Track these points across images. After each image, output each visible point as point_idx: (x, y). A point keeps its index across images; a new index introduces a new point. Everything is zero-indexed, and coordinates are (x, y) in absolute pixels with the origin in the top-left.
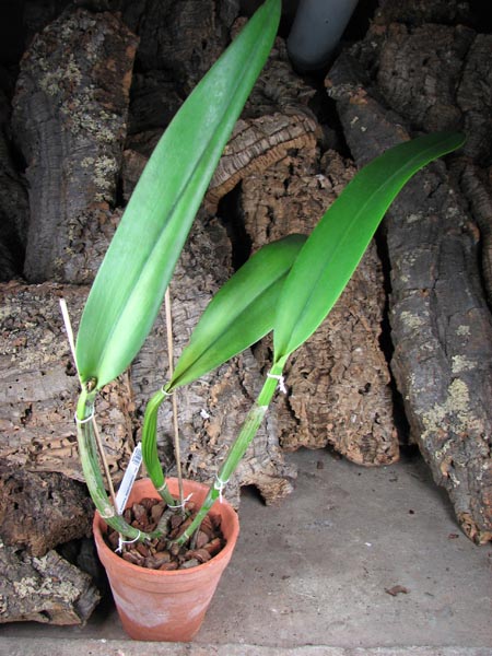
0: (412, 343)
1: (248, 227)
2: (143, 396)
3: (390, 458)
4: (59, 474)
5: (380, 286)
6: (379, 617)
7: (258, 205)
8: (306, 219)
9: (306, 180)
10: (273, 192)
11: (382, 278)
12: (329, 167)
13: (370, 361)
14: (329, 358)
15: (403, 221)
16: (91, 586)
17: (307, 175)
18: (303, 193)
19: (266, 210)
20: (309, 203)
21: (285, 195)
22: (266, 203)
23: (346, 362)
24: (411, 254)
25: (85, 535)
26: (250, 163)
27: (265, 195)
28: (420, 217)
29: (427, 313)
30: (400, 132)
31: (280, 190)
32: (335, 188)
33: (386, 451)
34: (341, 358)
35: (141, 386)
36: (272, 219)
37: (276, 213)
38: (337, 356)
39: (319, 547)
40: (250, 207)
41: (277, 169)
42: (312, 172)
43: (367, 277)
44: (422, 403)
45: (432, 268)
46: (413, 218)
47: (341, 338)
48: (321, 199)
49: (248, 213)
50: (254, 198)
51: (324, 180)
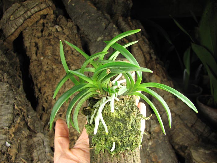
1: (27, 53)
7: (30, 43)
8: (53, 46)
9: (51, 28)
10: (37, 35)
12: (60, 22)
15: (95, 41)
17: (51, 26)
18: (50, 35)
19: (34, 44)
20: (54, 39)
21: (42, 36)
22: (34, 41)
27: (33, 37)
28: (103, 38)
30: (89, 4)
31: (40, 34)
32: (64, 31)
36: (38, 48)
37: (39, 45)
40: (27, 44)
41: (38, 25)
42: (53, 25)
46: (100, 39)
48: (58, 36)
49: (26, 47)
50: (28, 40)
51: (58, 28)
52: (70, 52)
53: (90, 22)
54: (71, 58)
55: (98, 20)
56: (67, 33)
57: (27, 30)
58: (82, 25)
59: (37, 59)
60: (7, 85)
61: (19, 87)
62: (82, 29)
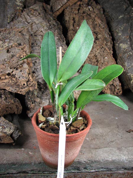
0: (125, 53)
1: (67, 25)
2: (35, 67)
3: (119, 92)
4: (5, 90)
5: (111, 39)
6: (126, 139)
7: (69, 18)
9: (85, 8)
10: (74, 13)
11: (111, 38)
12: (92, 5)
13: (110, 61)
14: (96, 61)
16: (17, 129)
17: (85, 7)
18: (84, 13)
19: (72, 18)
20: (86, 16)
22: (72, 16)
23: (102, 61)
24: (121, 26)
25: (15, 113)
26: (67, 2)
27: (72, 14)
28: (123, 16)
29: (129, 43)
31: (77, 12)
32: (94, 11)
33: (118, 89)
34: (101, 60)
35: (34, 64)
36: (74, 22)
37: (75, 19)
38: (99, 59)
39: (100, 119)
40: (67, 18)
41: (76, 5)
42: (87, 6)
43: (107, 36)
44: (130, 71)
45: (129, 30)
46: (121, 17)
47: (100, 54)
48: (90, 14)
49: (66, 21)
50: (68, 16)
51: (91, 8)
52: (98, 25)
53: (114, 5)
54: (99, 29)
55: (121, 4)
56: (97, 13)
57: (68, 9)
58: (107, 8)
59: (74, 29)
60: (57, 38)
61: (64, 41)
62: (108, 11)
